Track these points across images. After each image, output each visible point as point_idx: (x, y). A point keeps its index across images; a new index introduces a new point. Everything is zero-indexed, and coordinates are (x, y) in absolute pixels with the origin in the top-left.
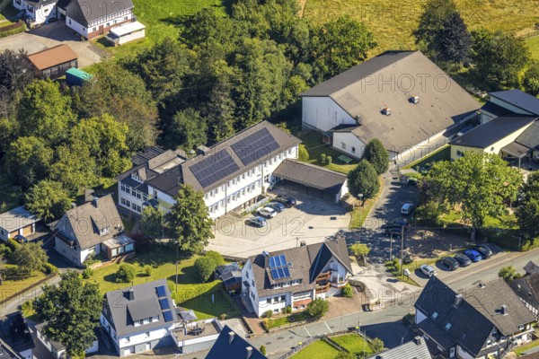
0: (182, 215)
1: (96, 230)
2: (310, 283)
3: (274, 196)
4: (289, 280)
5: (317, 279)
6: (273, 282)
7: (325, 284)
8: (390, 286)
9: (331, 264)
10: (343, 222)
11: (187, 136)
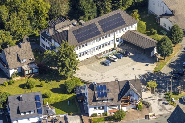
0: (61, 57)
1: (19, 60)
2: (118, 101)
3: (120, 49)
4: (106, 98)
5: (122, 99)
6: (97, 99)
7: (127, 102)
8: (163, 106)
9: (131, 92)
10: (151, 68)
11: (85, 11)
